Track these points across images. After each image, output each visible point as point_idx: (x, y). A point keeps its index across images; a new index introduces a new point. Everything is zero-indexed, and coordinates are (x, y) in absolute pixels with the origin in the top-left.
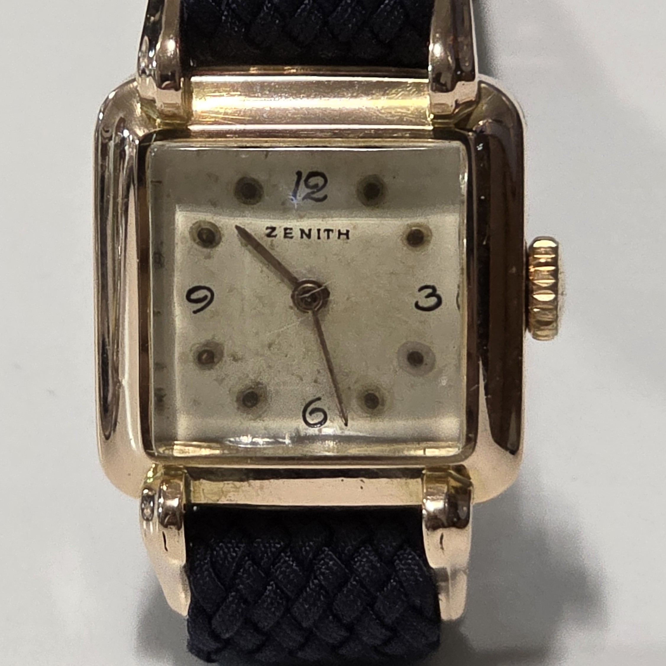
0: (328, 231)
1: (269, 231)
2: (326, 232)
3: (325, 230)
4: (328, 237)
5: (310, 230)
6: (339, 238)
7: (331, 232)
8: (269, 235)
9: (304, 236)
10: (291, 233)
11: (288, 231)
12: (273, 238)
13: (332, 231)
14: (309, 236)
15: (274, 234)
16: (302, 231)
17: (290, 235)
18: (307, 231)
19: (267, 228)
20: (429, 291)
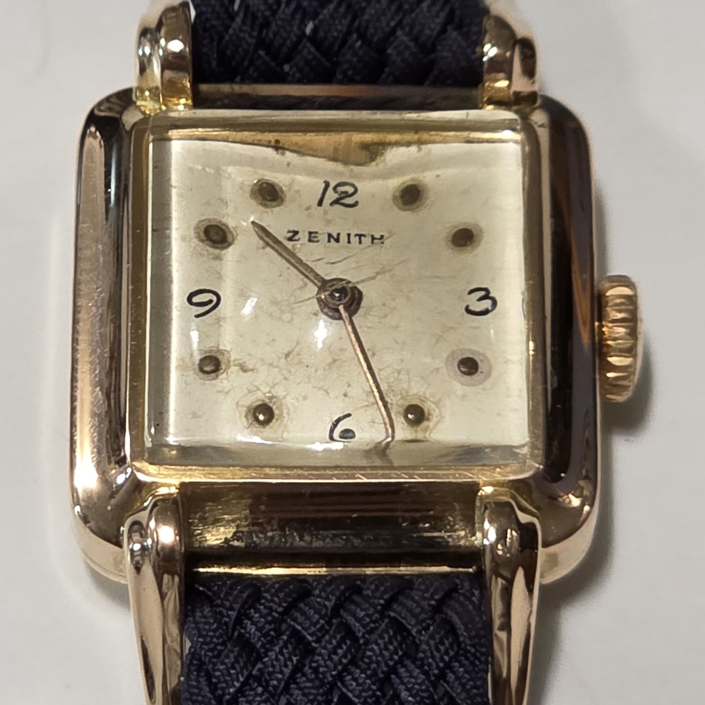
0: (360, 236)
1: (291, 234)
2: (358, 238)
3: (356, 235)
4: (360, 242)
5: (339, 235)
6: (372, 242)
7: (363, 238)
8: (290, 239)
9: (332, 240)
10: (316, 237)
11: (313, 235)
12: (296, 242)
13: (364, 236)
14: (337, 240)
15: (296, 237)
16: (330, 236)
17: (316, 239)
18: (335, 236)
19: (289, 232)
20: (483, 293)
